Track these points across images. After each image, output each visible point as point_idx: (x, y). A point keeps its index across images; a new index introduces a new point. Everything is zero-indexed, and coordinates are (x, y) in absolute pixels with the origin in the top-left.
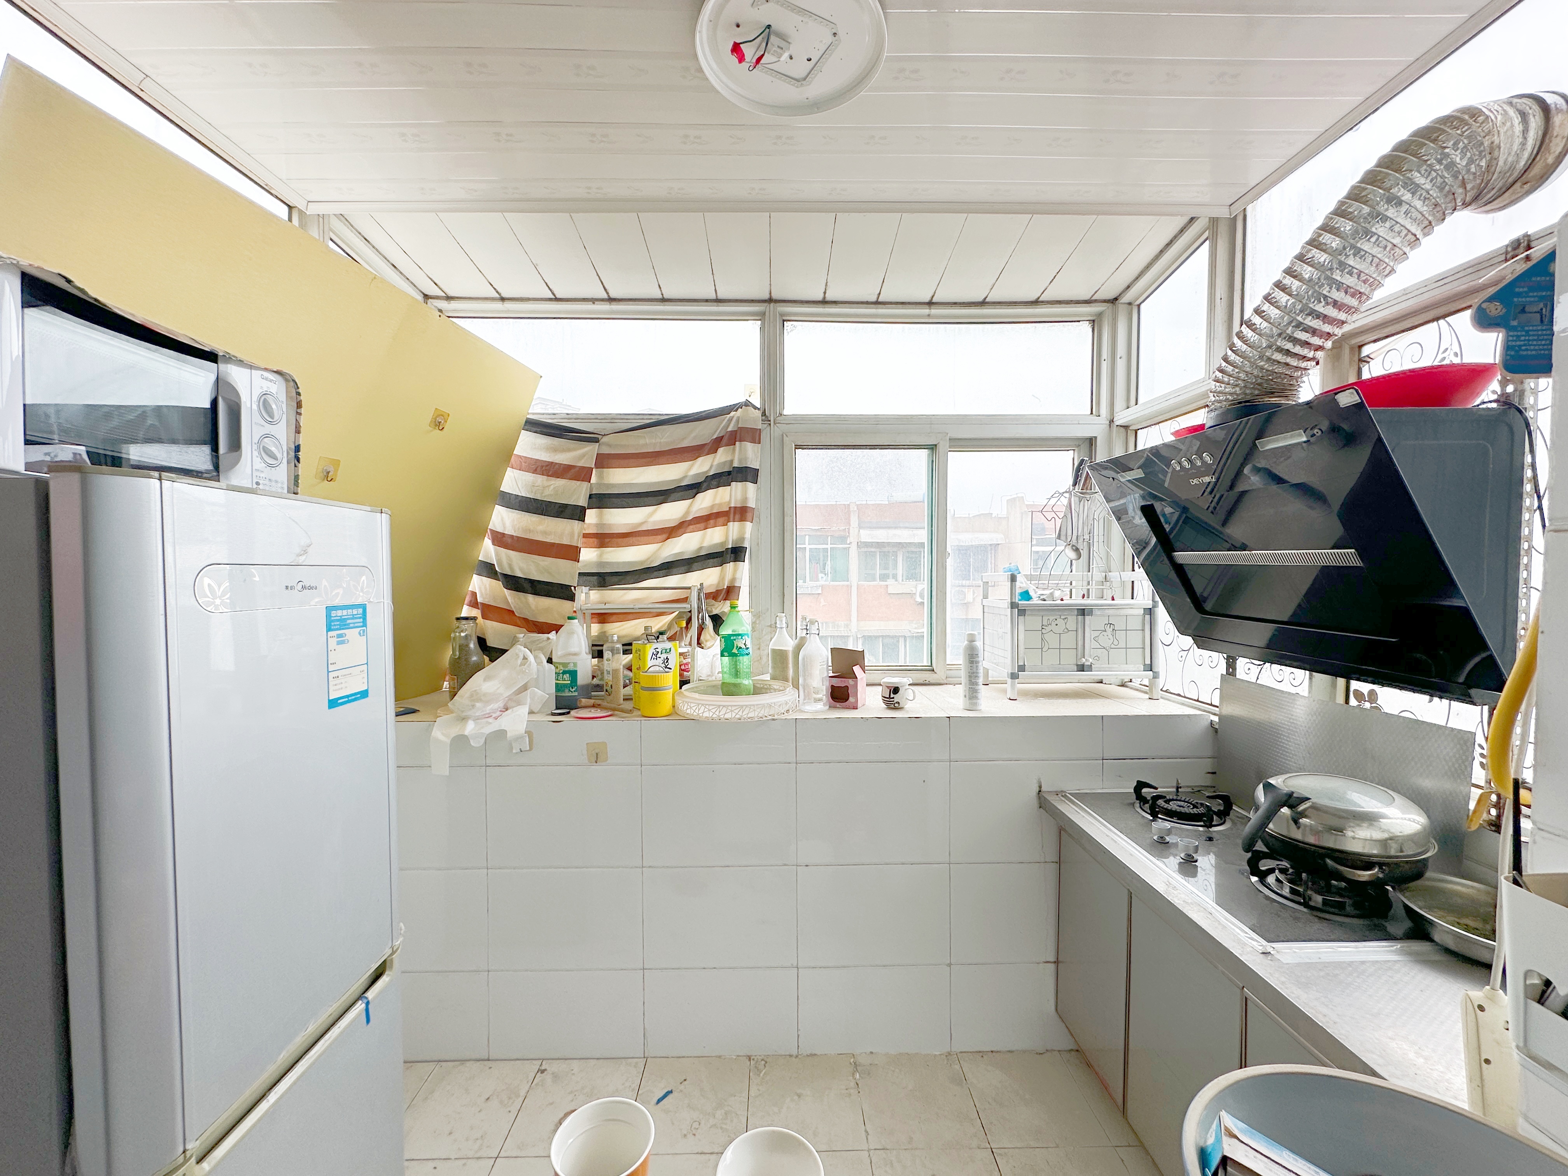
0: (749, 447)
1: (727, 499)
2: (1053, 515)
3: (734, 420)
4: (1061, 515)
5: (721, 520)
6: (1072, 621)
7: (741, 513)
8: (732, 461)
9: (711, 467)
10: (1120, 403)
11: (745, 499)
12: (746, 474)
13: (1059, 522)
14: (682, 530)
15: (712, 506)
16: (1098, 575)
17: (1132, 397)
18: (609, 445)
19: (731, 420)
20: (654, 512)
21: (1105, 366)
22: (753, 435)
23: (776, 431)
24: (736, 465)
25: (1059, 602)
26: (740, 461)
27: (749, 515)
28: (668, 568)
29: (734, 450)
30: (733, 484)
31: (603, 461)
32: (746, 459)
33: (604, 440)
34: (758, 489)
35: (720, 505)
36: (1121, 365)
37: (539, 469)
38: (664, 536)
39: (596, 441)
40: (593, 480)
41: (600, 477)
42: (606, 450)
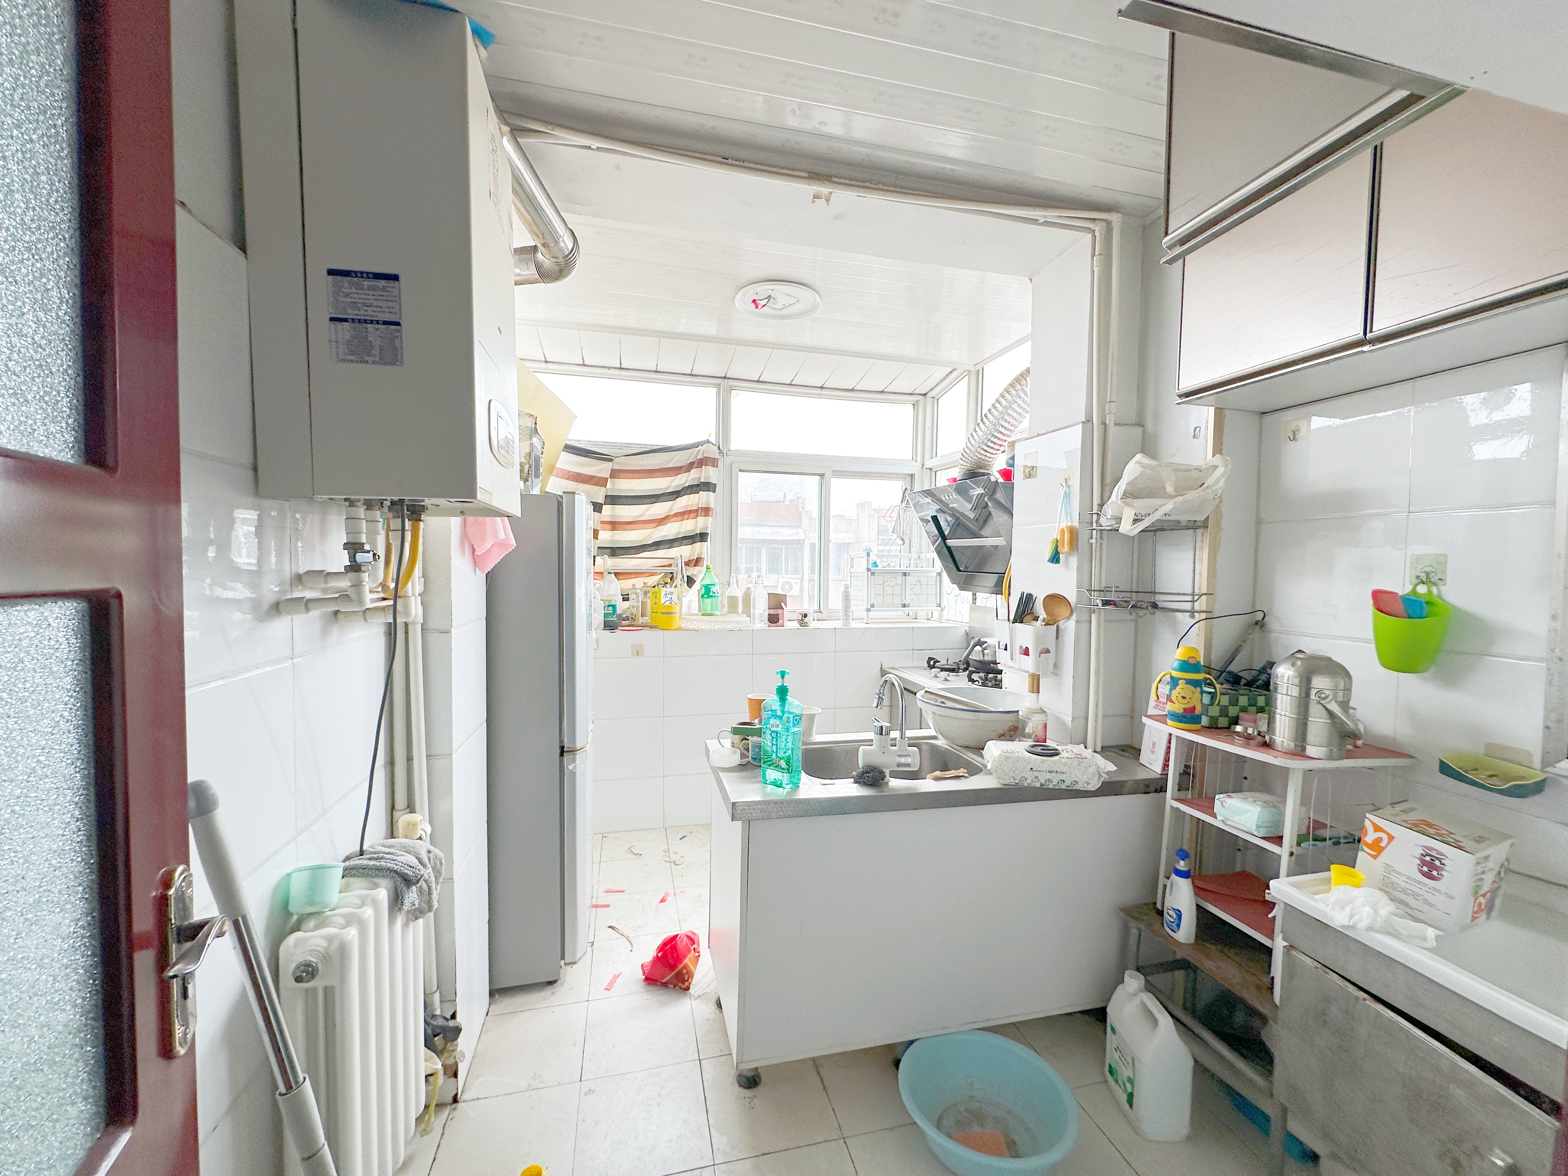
0: (710, 469)
1: (696, 502)
2: (890, 519)
3: (701, 452)
4: (895, 519)
5: (692, 515)
6: (900, 578)
7: (706, 511)
8: (700, 478)
9: (687, 481)
10: (927, 456)
11: (709, 503)
12: (708, 486)
13: (893, 523)
14: (667, 521)
15: (687, 506)
16: (914, 555)
17: (934, 454)
18: (619, 464)
19: (699, 451)
20: (648, 509)
21: (920, 431)
22: (713, 462)
23: (728, 460)
24: (702, 480)
25: (893, 568)
26: (705, 478)
27: (711, 513)
28: (657, 545)
29: (701, 471)
30: (701, 492)
31: (615, 474)
32: (709, 477)
33: (616, 460)
34: (716, 496)
35: (691, 505)
36: (928, 432)
37: (571, 478)
38: (655, 525)
39: (611, 460)
40: (608, 486)
41: (613, 484)
42: (617, 467)
